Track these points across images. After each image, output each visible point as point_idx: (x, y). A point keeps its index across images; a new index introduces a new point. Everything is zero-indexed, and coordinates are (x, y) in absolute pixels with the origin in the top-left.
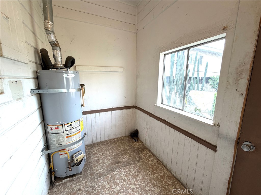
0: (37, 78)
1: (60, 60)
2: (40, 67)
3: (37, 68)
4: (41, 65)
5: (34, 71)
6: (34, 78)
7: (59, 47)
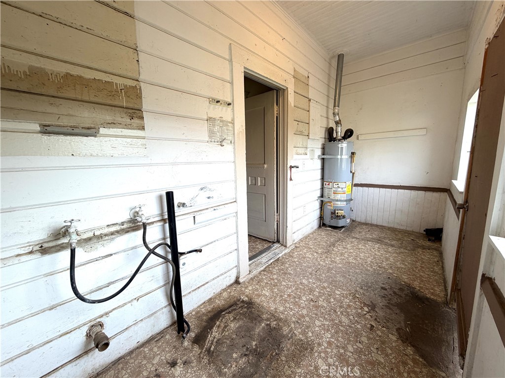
0: (323, 148)
1: (339, 133)
2: (327, 140)
3: (325, 141)
4: (329, 139)
5: (322, 144)
6: (322, 148)
7: (341, 124)
